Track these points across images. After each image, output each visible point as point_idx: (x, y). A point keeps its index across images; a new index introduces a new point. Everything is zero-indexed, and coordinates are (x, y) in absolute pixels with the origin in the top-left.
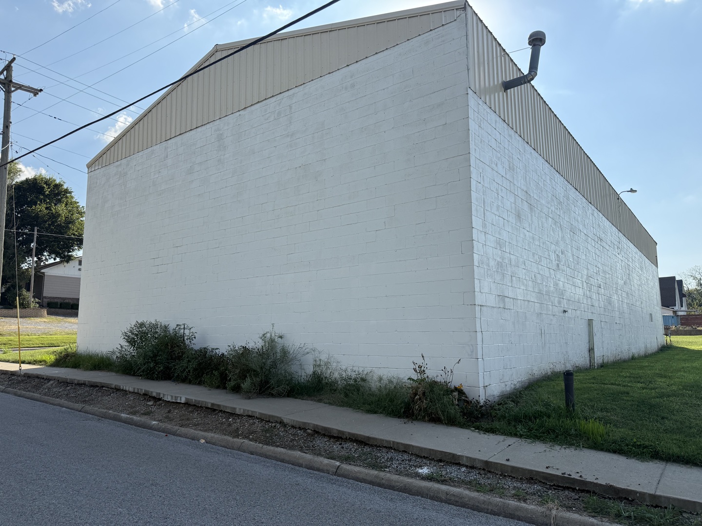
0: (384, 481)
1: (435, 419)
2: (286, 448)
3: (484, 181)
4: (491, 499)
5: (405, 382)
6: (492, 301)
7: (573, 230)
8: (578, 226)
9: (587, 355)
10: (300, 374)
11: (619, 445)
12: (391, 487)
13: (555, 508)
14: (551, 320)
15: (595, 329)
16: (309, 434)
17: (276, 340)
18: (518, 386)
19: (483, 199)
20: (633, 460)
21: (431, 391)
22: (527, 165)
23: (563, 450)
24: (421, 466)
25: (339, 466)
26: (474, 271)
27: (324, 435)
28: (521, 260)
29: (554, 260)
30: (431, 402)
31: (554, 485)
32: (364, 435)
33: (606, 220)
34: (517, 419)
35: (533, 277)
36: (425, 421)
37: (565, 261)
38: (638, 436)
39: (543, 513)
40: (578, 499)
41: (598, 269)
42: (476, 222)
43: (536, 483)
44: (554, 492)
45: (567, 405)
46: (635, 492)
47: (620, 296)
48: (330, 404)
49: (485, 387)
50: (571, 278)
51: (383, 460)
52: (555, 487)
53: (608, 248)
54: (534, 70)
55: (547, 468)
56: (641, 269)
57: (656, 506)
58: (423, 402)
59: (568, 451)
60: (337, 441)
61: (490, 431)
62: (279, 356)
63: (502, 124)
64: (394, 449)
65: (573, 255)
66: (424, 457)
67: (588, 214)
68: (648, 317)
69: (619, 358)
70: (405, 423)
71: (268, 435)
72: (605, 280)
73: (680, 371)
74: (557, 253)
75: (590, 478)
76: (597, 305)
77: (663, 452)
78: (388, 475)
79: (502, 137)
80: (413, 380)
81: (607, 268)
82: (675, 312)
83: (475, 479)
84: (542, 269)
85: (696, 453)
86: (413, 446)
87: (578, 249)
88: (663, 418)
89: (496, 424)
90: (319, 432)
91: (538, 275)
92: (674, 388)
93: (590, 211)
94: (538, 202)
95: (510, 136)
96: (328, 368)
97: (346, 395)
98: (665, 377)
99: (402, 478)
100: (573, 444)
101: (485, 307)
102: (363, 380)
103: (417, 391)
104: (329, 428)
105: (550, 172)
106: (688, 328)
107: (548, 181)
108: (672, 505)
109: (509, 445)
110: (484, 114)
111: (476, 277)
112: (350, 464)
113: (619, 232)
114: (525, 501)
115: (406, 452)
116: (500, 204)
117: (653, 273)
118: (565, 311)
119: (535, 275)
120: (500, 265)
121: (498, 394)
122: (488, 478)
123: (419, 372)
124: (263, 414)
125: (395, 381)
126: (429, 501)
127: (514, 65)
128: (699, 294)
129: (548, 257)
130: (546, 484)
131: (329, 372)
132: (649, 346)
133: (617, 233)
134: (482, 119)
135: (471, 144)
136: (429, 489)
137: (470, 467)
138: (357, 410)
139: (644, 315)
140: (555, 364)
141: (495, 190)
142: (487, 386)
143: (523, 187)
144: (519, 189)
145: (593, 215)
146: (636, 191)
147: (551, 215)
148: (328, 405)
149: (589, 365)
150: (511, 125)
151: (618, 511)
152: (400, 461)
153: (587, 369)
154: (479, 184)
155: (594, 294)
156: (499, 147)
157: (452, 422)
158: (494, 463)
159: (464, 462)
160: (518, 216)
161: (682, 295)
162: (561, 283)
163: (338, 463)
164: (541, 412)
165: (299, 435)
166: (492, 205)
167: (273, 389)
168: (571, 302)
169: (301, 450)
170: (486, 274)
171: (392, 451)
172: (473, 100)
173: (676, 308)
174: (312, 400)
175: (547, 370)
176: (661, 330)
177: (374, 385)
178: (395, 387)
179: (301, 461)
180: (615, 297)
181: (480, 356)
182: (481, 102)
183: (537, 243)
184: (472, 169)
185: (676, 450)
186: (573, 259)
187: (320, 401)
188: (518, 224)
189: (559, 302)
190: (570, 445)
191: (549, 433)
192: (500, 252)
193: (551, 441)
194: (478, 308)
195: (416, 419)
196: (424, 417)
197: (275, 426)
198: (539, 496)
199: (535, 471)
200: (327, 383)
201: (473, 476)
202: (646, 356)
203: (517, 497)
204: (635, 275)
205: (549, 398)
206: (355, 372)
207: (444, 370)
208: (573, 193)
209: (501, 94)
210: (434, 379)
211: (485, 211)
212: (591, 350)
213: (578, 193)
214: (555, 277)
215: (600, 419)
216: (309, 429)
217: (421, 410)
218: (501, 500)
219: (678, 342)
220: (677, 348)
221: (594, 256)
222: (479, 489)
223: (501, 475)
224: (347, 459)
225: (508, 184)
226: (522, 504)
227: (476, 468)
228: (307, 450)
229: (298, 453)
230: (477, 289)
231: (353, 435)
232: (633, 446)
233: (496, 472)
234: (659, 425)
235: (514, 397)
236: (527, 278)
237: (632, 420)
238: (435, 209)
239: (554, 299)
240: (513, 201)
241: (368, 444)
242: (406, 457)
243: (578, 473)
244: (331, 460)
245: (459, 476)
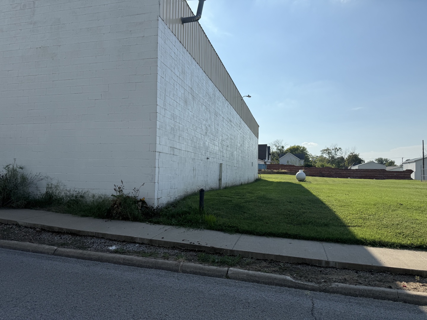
0: (86, 256)
1: (125, 218)
2: (19, 241)
3: (166, 77)
4: (149, 260)
5: (110, 198)
6: (166, 150)
7: (216, 114)
8: (219, 112)
9: (218, 182)
10: (36, 194)
11: (222, 227)
12: (90, 259)
13: (183, 261)
14: (200, 163)
15: (223, 169)
16: (37, 231)
17: (18, 170)
18: (178, 198)
19: (164, 88)
20: (227, 234)
21: (125, 202)
22: (193, 72)
23: (194, 231)
24: (111, 246)
25: (56, 250)
26: (156, 132)
27: (49, 231)
28: (186, 128)
29: (204, 130)
30: (124, 208)
31: (185, 249)
32: (76, 229)
33: (234, 111)
34: (173, 216)
35: (192, 138)
36: (119, 220)
37: (210, 131)
38: (231, 222)
39: (176, 264)
40: (196, 255)
41: (227, 137)
42: (160, 102)
43: (176, 249)
44: (184, 253)
45: (200, 207)
46: (224, 249)
47: (238, 152)
48: (56, 212)
49: (158, 199)
50: (213, 141)
51: (88, 244)
52: (185, 250)
53: (234, 126)
54: (199, 14)
55: (183, 240)
56: (250, 138)
57: (232, 256)
58: (119, 208)
59: (196, 231)
60: (58, 234)
61: (157, 223)
62: (19, 180)
63: (180, 44)
64: (96, 237)
65: (215, 128)
66: (114, 240)
67: (225, 106)
68: (251, 164)
69: (234, 184)
70: (106, 221)
71: (5, 233)
72: (231, 143)
73: (259, 190)
74: (206, 126)
75: (203, 244)
76: (225, 156)
77: (241, 229)
78: (89, 252)
79: (179, 52)
80: (115, 196)
81: (232, 137)
82: (265, 162)
83: (143, 250)
84: (197, 134)
85: (255, 229)
86: (108, 234)
87: (218, 125)
88: (244, 213)
89: (161, 219)
90: (44, 229)
91: (195, 137)
92: (253, 198)
93: (226, 105)
94: (198, 95)
95: (184, 53)
96: (57, 189)
97: (69, 206)
98: (251, 193)
99: (97, 253)
100: (199, 228)
101: (162, 154)
102: (82, 197)
103: (116, 202)
104: (52, 227)
105: (206, 79)
106: (269, 171)
107: (204, 84)
108: (239, 254)
109: (166, 230)
110: (168, 35)
111: (157, 135)
112: (64, 248)
113: (241, 118)
114: (168, 259)
115: (103, 238)
116: (175, 93)
117: (256, 141)
118: (208, 158)
119: (193, 137)
120: (173, 129)
121: (166, 203)
122: (151, 249)
123: (119, 191)
124: (3, 220)
125: (103, 197)
126: (112, 264)
127: (189, 9)
128: (277, 154)
129: (201, 128)
130: (182, 249)
131: (58, 192)
132: (250, 178)
133: (239, 118)
134: (167, 38)
135: (158, 53)
136: (113, 258)
137: (141, 243)
138: (75, 215)
139: (249, 163)
140: (200, 187)
141: (172, 84)
142: (159, 198)
143: (189, 85)
144: (187, 86)
145: (228, 107)
146: (251, 97)
147: (204, 104)
148: (55, 213)
149: (218, 188)
150: (184, 46)
151: (214, 259)
152: (99, 244)
153: (217, 190)
154: (163, 79)
155: (225, 150)
156: (176, 58)
157: (135, 219)
158: (155, 240)
159: (138, 241)
160: (186, 102)
161: (269, 154)
162: (207, 142)
163: (55, 248)
164: (186, 211)
165: (30, 232)
166: (170, 93)
167: (13, 203)
168: (211, 154)
169: (30, 241)
170: (164, 134)
171: (95, 238)
172: (161, 25)
173: (266, 160)
174: (43, 210)
175: (195, 190)
176: (257, 171)
177: (89, 199)
178: (103, 201)
179: (29, 248)
180: (235, 152)
181: (156, 181)
182: (166, 27)
183: (195, 119)
184: (158, 68)
185: (246, 228)
186: (215, 130)
187: (49, 210)
188: (185, 107)
189: (205, 153)
190: (198, 228)
191: (189, 222)
192: (173, 122)
193: (188, 227)
194: (157, 154)
195: (114, 219)
196: (119, 217)
197: (12, 227)
198: (176, 256)
199: (176, 243)
200: (56, 199)
201: (143, 248)
202: (248, 184)
203: (164, 257)
204: (246, 142)
205: (192, 204)
206: (76, 191)
207: (134, 190)
208: (218, 93)
209: (180, 25)
210: (127, 195)
211: (166, 96)
212: (220, 180)
213: (220, 93)
214: (204, 139)
215: (215, 214)
216: (37, 228)
217: (117, 213)
218: (155, 260)
219: (264, 177)
220: (263, 180)
221: (226, 130)
222: (143, 255)
223: (158, 247)
224: (63, 245)
225: (181, 82)
226: (166, 261)
227: (144, 244)
228: (35, 241)
229: (27, 244)
230: (158, 142)
231: (69, 230)
232: (228, 227)
233: (156, 245)
234: (242, 216)
235: (174, 204)
236: (188, 138)
237: (230, 214)
238: (135, 90)
239: (203, 152)
240: (183, 92)
241: (79, 235)
242: (103, 241)
243: (198, 242)
244: (51, 246)
245: (134, 249)
